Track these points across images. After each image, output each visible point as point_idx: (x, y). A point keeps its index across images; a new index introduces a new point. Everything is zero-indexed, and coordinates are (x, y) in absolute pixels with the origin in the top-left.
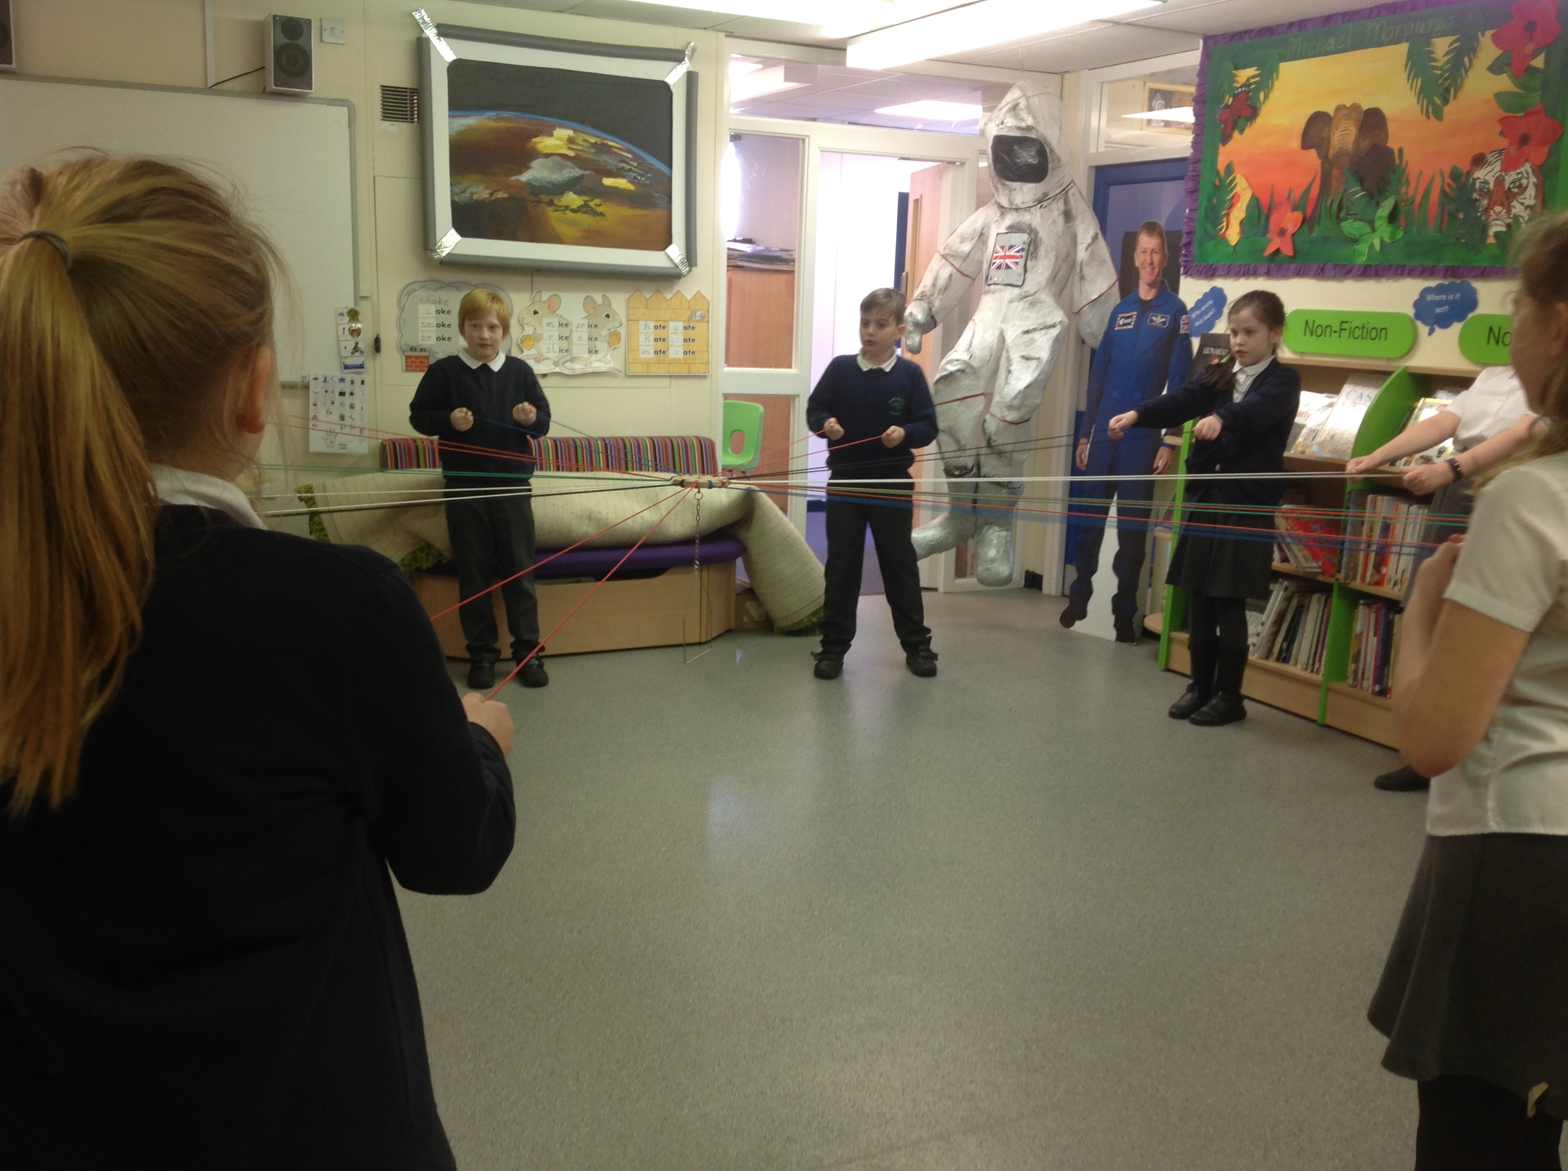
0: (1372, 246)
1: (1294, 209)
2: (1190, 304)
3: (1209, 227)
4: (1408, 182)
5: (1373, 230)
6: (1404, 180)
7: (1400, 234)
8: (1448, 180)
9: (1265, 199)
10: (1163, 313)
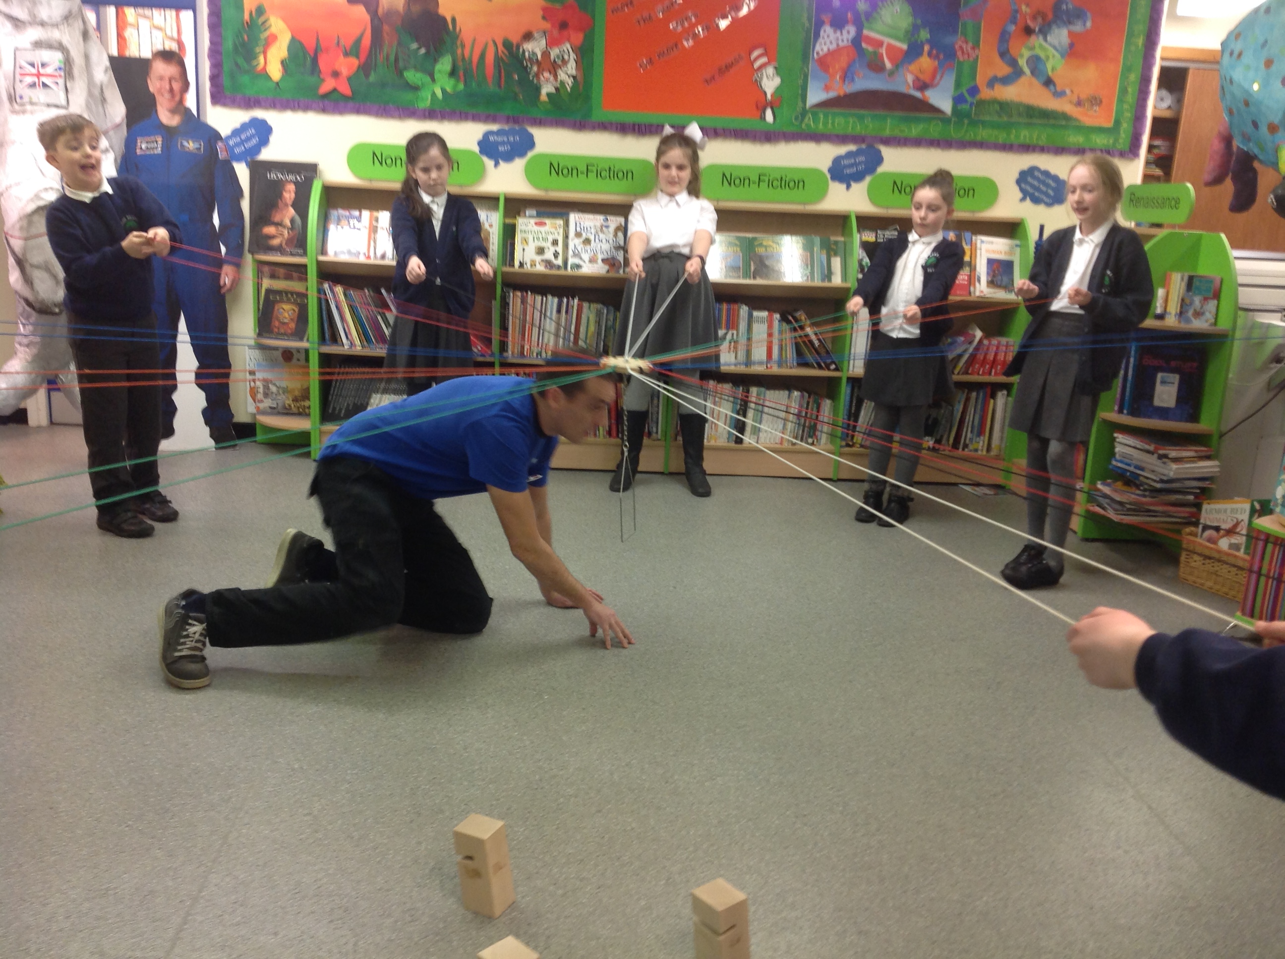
0: (434, 94)
1: (346, 54)
2: (225, 132)
3: (241, 61)
4: (463, 46)
5: (433, 80)
6: (459, 43)
7: (461, 86)
8: (501, 47)
9: (309, 43)
10: (195, 139)
